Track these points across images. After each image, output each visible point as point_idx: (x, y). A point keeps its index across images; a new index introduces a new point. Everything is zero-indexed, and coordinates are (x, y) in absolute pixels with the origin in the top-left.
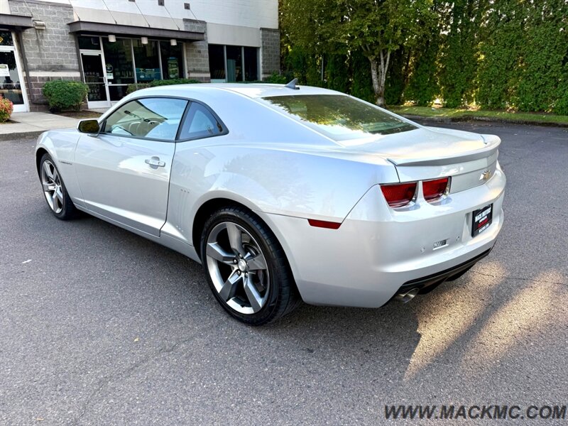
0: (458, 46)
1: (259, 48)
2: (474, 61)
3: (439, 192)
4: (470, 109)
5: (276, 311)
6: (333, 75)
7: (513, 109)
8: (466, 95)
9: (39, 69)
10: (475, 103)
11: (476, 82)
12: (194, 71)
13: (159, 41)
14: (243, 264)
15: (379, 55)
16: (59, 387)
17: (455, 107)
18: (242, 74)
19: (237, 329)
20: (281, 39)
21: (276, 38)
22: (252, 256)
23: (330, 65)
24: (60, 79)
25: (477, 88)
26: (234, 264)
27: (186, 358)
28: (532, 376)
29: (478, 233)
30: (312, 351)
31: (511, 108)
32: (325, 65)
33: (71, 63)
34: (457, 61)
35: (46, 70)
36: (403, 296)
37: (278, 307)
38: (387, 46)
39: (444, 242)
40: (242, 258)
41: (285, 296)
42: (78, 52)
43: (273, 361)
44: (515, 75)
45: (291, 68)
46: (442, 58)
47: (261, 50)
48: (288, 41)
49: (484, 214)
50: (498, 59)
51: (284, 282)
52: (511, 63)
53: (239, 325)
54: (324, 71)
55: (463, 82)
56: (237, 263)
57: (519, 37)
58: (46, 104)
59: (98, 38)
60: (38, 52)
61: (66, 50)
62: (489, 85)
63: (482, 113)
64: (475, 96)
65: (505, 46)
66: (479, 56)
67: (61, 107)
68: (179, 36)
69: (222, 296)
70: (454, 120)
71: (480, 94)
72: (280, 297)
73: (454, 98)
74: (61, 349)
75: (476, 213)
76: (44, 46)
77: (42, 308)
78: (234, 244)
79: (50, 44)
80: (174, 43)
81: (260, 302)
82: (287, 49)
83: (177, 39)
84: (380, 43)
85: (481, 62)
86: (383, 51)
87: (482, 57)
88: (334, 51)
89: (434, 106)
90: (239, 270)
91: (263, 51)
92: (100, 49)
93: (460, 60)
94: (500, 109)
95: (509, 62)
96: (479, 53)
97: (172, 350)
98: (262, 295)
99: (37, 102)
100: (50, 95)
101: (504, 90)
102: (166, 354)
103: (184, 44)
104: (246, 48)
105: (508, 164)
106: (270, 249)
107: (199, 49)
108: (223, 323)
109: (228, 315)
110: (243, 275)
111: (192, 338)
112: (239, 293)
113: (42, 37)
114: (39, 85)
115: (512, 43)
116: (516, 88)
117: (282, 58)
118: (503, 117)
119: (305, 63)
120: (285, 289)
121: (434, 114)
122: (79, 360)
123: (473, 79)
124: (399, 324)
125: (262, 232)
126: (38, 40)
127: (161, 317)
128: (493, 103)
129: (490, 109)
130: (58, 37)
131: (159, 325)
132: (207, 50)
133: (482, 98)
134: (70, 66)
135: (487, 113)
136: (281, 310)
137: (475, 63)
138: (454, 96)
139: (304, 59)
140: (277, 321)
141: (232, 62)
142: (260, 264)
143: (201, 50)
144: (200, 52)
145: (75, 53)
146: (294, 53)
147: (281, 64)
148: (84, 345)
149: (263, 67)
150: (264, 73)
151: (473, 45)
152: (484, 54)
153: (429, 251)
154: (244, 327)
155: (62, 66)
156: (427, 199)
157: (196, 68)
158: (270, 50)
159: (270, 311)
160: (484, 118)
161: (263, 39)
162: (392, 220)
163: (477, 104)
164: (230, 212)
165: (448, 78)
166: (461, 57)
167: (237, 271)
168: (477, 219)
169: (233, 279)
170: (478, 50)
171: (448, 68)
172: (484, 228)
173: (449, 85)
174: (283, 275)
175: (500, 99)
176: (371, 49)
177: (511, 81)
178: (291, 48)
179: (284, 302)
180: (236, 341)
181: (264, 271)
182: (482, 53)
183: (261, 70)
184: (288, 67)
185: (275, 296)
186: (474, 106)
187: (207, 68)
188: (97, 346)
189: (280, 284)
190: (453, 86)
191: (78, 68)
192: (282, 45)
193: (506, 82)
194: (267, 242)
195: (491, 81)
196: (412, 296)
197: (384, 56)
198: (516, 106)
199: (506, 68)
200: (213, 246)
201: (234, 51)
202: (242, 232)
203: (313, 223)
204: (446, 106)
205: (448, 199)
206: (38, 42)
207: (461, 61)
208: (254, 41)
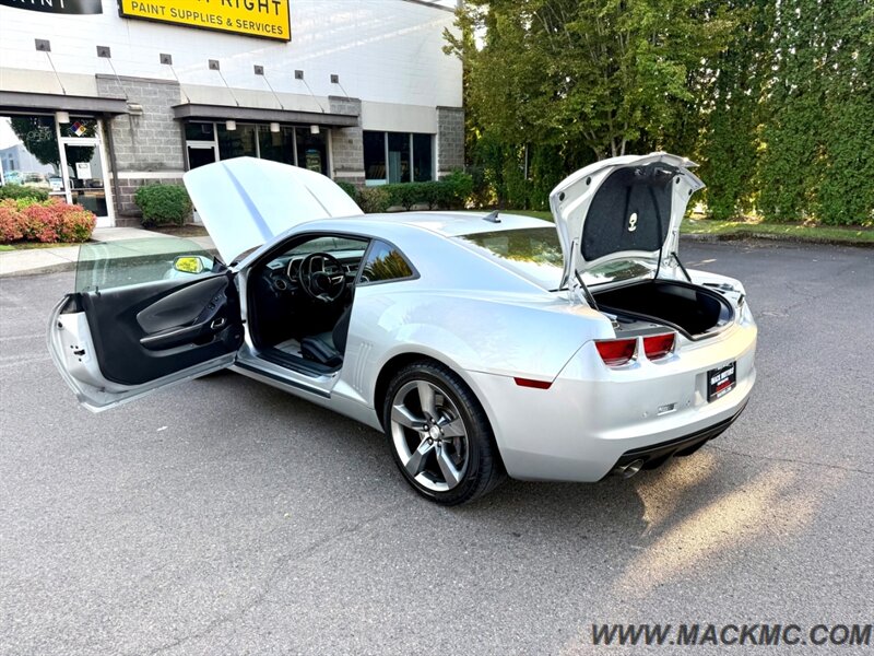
0: (728, 131)
1: (434, 135)
2: (751, 152)
3: (664, 349)
4: (748, 222)
5: (476, 486)
6: (542, 172)
7: (813, 222)
8: (741, 201)
9: (131, 168)
10: (754, 212)
11: (755, 182)
12: (343, 169)
13: (294, 127)
14: (435, 432)
15: (610, 145)
16: (235, 564)
17: (725, 218)
18: (409, 170)
19: (428, 510)
20: (466, 121)
21: (458, 120)
22: (447, 421)
23: (538, 158)
24: (158, 181)
25: (758, 190)
26: (425, 430)
27: (373, 538)
28: (779, 568)
29: (716, 398)
30: (519, 536)
31: (810, 220)
32: (530, 157)
33: (173, 159)
34: (727, 151)
35: (140, 169)
36: (625, 468)
37: (478, 481)
38: (622, 132)
39: (671, 407)
40: (435, 424)
41: (487, 468)
42: (184, 144)
43: (473, 544)
44: (813, 171)
45: (480, 162)
46: (703, 147)
47: (437, 137)
48: (476, 124)
49: (723, 375)
50: (788, 150)
51: (486, 452)
52: (807, 154)
53: (430, 505)
54: (529, 165)
55: (737, 181)
56: (428, 430)
57: (818, 117)
58: (138, 216)
59: (212, 125)
60: (131, 145)
61: (167, 142)
62: (776, 186)
63: (765, 227)
64: (755, 202)
65: (797, 131)
66: (759, 145)
67: (158, 220)
68: (323, 120)
69: (409, 470)
70: (722, 238)
71: (762, 198)
72: (481, 470)
73: (722, 205)
74: (227, 526)
75: (712, 373)
76: (139, 137)
77: (194, 482)
78: (427, 407)
79: (147, 134)
80: (315, 130)
81: (457, 475)
82: (475, 136)
83: (320, 125)
84: (611, 128)
85: (762, 153)
86: (616, 139)
87: (764, 146)
88: (543, 140)
89: (693, 216)
90: (430, 438)
91: (440, 139)
92: (213, 139)
93: (730, 150)
94: (793, 221)
95: (804, 153)
96: (757, 140)
97: (355, 529)
98: (458, 468)
99: (127, 213)
100: (145, 205)
101: (799, 194)
102: (349, 534)
103: (330, 131)
104: (416, 135)
105: (795, 306)
106: (470, 412)
107: (350, 138)
108: (411, 502)
109: (415, 494)
110: (435, 443)
111: (376, 518)
112: (431, 466)
113: (138, 124)
114: (131, 191)
115: (808, 126)
116: (816, 191)
117: (466, 148)
118: (798, 235)
119: (500, 155)
120: (487, 459)
121: (693, 229)
122: (251, 538)
123: (750, 177)
124: (624, 509)
125: (460, 392)
126: (131, 130)
127: (337, 494)
128: (783, 213)
129: (778, 221)
130: (159, 125)
131: (336, 503)
132: (362, 139)
133: (766, 205)
134: (173, 163)
135: (773, 228)
136: (482, 486)
137: (753, 154)
138: (723, 201)
139: (499, 149)
140: (476, 502)
141: (396, 155)
142: (457, 429)
143: (354, 139)
144: (350, 142)
145: (180, 146)
146: (484, 140)
147: (466, 157)
148: (253, 523)
149: (440, 162)
150: (441, 170)
151: (749, 129)
152: (767, 141)
153: (653, 417)
154: (437, 507)
155: (161, 164)
156: (648, 357)
157: (345, 164)
158: (450, 137)
159: (469, 487)
160: (768, 236)
161: (440, 122)
162: (609, 380)
163: (758, 213)
164: (425, 370)
165: (713, 176)
166: (732, 146)
167: (428, 439)
168: (713, 381)
169: (423, 449)
170: (757, 136)
171: (713, 161)
172: (724, 392)
173: (715, 186)
174: (485, 444)
175: (793, 206)
176: (597, 136)
177: (809, 180)
178: (481, 133)
179: (486, 475)
180: (428, 522)
181: (462, 438)
182: (762, 140)
183: (437, 165)
184: (476, 161)
185: (475, 468)
186: (753, 217)
187: (361, 164)
188: (268, 524)
189: (481, 454)
190: (721, 188)
191: (182, 166)
192: (467, 130)
193: (801, 182)
194: (466, 404)
195: (777, 181)
196: (636, 470)
197: (616, 146)
198: (818, 217)
199: (801, 162)
200: (399, 408)
201: (399, 139)
202: (436, 393)
203: (520, 382)
204: (712, 217)
205: (676, 357)
206: (132, 133)
207: (732, 151)
208: (428, 125)
